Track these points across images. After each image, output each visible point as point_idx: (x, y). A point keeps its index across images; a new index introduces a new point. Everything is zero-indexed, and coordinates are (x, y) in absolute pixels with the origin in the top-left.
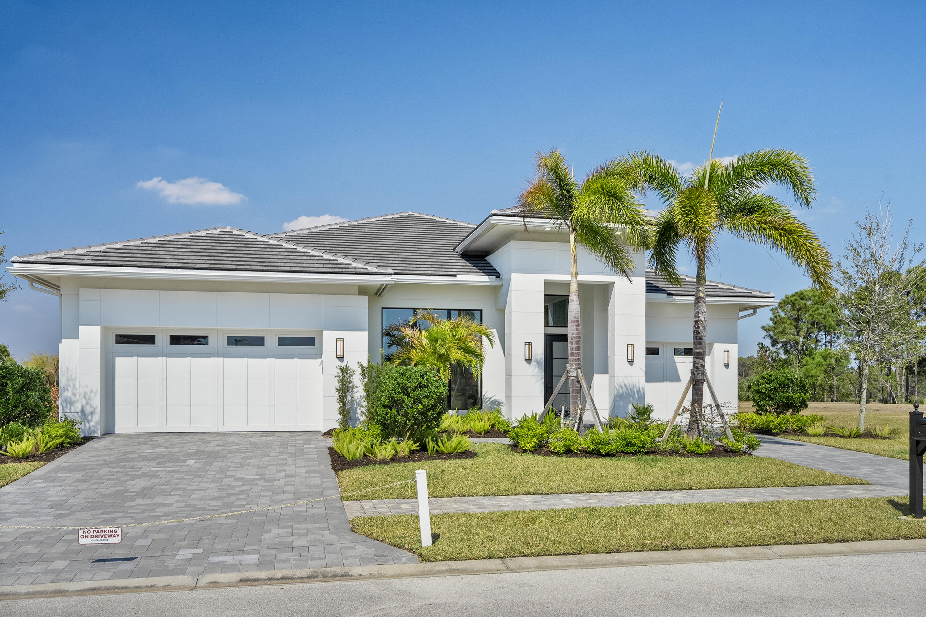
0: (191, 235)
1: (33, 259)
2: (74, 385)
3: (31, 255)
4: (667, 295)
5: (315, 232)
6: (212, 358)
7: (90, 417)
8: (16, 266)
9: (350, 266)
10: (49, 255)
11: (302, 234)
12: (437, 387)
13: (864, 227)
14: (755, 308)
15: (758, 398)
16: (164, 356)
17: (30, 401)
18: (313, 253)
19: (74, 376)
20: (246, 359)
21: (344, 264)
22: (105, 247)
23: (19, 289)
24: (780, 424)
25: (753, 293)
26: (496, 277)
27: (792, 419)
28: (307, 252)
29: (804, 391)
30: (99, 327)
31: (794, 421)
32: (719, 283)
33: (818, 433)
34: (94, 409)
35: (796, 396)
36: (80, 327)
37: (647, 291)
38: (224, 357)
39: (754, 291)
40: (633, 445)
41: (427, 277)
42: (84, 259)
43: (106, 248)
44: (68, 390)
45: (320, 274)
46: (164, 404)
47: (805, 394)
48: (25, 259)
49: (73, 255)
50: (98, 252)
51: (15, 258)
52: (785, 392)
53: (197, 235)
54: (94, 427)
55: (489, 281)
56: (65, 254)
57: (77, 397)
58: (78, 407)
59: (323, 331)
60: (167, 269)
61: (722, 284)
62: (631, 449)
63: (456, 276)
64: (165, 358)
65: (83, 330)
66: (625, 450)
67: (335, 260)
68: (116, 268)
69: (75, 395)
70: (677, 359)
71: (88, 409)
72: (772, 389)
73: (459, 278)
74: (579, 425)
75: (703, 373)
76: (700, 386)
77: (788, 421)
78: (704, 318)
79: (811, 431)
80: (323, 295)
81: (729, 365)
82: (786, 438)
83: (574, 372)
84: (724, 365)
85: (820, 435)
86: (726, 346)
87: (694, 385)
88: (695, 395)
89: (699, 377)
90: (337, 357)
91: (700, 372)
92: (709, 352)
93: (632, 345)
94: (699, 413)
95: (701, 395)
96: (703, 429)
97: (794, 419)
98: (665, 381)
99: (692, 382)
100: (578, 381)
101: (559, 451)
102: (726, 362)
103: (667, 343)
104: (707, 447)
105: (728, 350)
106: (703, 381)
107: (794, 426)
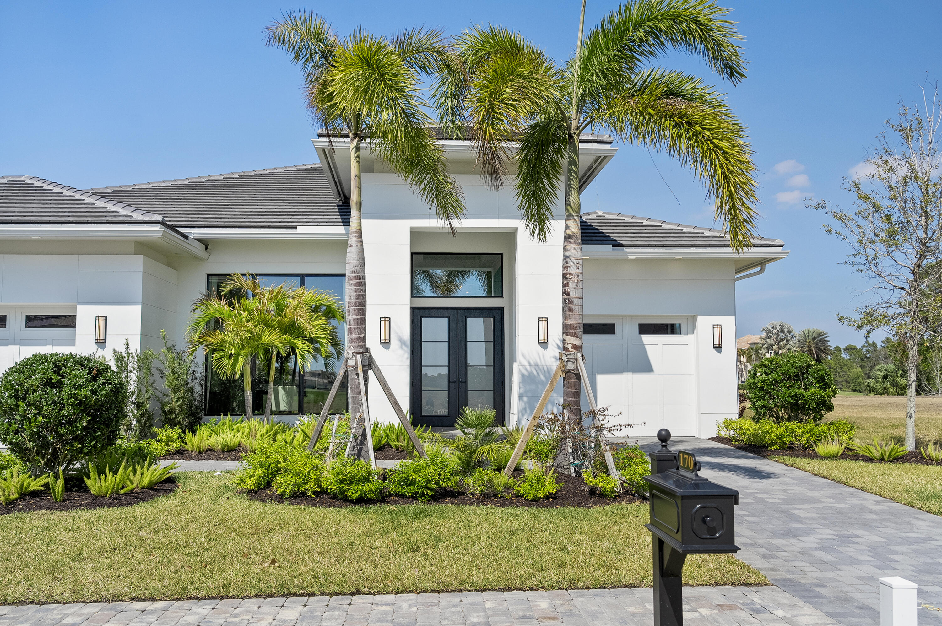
9: (115, 215)
13: (900, 128)
14: (762, 263)
15: (753, 396)
21: (109, 212)
24: (780, 437)
27: (799, 429)
29: (825, 384)
31: (803, 432)
32: (705, 229)
33: (832, 453)
35: (809, 393)
40: (412, 483)
45: (56, 225)
47: (825, 390)
52: (791, 387)
55: (345, 232)
59: (78, 306)
61: (711, 230)
62: (409, 491)
63: (296, 228)
70: (647, 339)
72: (772, 382)
73: (301, 230)
74: (357, 445)
75: (576, 359)
76: (573, 380)
77: (793, 432)
78: (577, 268)
79: (821, 449)
80: (81, 256)
81: (721, 347)
82: (777, 461)
83: (351, 359)
84: (714, 347)
85: (835, 457)
86: (717, 320)
87: (564, 378)
88: (566, 394)
89: (571, 366)
90: (96, 343)
91: (572, 357)
92: (692, 329)
93: (546, 319)
94: (569, 425)
95: (577, 394)
96: (573, 452)
97: (803, 429)
98: (625, 371)
99: (560, 373)
100: (357, 374)
101: (284, 492)
102: (716, 342)
103: (627, 317)
104: (550, 486)
105: (719, 326)
106: (577, 372)
107: (803, 440)
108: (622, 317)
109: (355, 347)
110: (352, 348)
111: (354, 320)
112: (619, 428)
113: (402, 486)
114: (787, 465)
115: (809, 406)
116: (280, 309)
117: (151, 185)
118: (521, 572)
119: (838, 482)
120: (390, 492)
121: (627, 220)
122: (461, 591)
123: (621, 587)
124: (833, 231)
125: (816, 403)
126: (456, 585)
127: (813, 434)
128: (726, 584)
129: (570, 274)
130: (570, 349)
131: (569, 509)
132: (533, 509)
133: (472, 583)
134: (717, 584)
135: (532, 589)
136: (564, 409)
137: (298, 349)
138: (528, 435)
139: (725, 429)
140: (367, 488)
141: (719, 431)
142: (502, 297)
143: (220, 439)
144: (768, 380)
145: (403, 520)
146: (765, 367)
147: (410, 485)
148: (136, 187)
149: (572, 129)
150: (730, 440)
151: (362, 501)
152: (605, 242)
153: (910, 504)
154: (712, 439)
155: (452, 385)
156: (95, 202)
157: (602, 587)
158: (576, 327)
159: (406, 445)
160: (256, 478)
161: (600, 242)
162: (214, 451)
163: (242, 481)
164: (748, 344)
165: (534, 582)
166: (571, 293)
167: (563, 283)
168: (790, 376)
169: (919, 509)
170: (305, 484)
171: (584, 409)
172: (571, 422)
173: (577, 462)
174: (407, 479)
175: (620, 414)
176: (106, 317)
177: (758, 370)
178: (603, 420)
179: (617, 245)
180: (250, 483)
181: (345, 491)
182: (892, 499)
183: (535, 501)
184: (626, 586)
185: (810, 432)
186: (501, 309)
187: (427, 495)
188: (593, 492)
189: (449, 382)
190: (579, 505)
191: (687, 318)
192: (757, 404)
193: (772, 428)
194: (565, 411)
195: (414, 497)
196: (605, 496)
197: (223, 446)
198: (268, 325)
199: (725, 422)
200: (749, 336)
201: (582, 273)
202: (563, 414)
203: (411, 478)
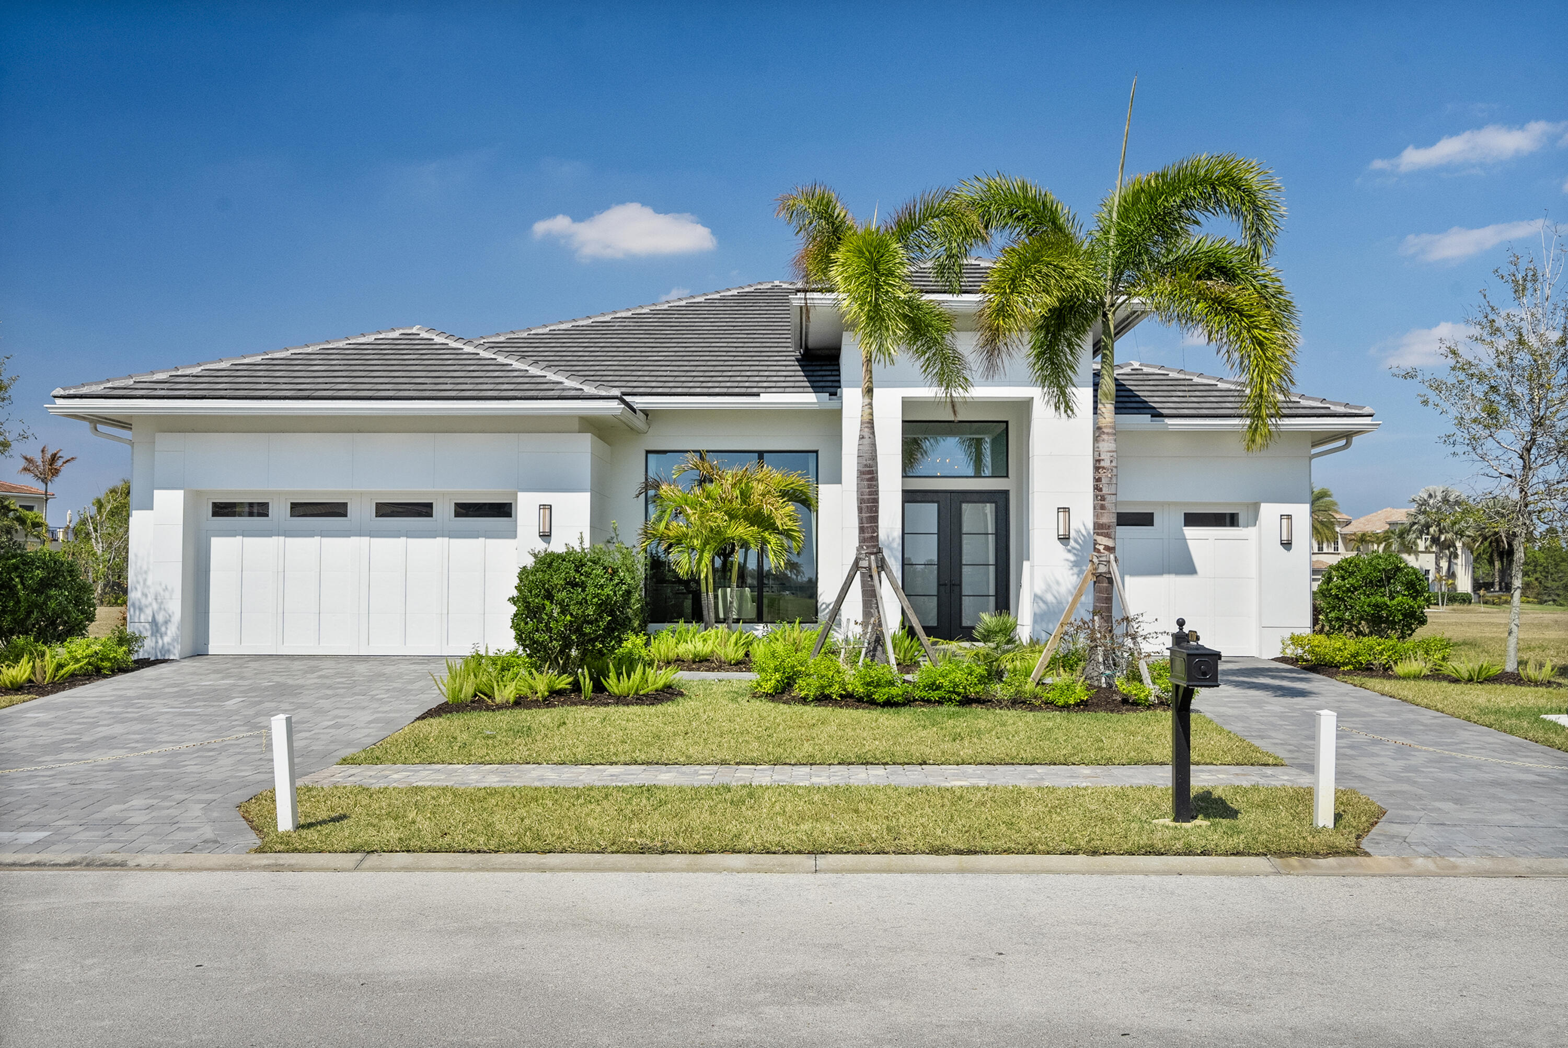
0: (349, 342)
1: (84, 390)
2: (145, 580)
3: (83, 385)
4: (1152, 416)
5: (582, 326)
6: (352, 538)
7: (163, 629)
8: (59, 402)
9: (560, 386)
10: (109, 385)
11: (559, 330)
12: (602, 586)
14: (1348, 435)
16: (282, 536)
17: (51, 604)
18: (517, 365)
19: (145, 567)
20: (405, 539)
21: (553, 383)
22: (202, 368)
23: (32, 438)
24: (1355, 655)
25: (1332, 408)
26: (830, 395)
27: (1380, 644)
28: (507, 365)
30: (182, 492)
31: (1384, 649)
33: (1413, 672)
34: (170, 616)
35: (1395, 602)
36: (156, 492)
37: (1117, 412)
38: (371, 536)
39: (1334, 404)
40: (939, 688)
41: (711, 398)
42: (156, 389)
43: (202, 370)
44: (136, 589)
45: (502, 401)
46: (280, 611)
47: (1415, 599)
48: (72, 392)
49: (146, 382)
50: (186, 376)
51: (59, 391)
53: (358, 342)
54: (168, 644)
55: (816, 401)
56: (135, 382)
57: (150, 599)
58: (147, 616)
59: (519, 493)
60: (269, 401)
62: (935, 695)
63: (759, 395)
64: (282, 539)
65: (160, 496)
66: (925, 696)
67: (542, 376)
68: (197, 400)
69: (146, 596)
70: (1192, 533)
71: (160, 618)
72: (1349, 588)
73: (765, 398)
74: (870, 651)
75: (1109, 562)
76: (1105, 585)
77: (1372, 649)
78: (1111, 461)
79: (1400, 669)
80: (520, 434)
81: (1291, 544)
82: (1346, 682)
83: (864, 559)
84: (1281, 544)
85: (1417, 677)
86: (1286, 508)
87: (1095, 582)
88: (1097, 599)
89: (1102, 569)
90: (540, 536)
91: (1104, 559)
92: (1254, 520)
93: (1066, 510)
94: (1100, 632)
95: (1109, 600)
96: (1104, 661)
97: (1383, 646)
98: (1166, 573)
99: (1090, 576)
100: (871, 576)
101: (807, 695)
102: (1285, 538)
103: (1169, 504)
104: (1080, 693)
105: (1289, 517)
106: (1109, 576)
107: (1384, 659)
108: (1163, 504)
109: (868, 547)
110: (865, 547)
111: (866, 517)
112: (1155, 635)
113: (927, 691)
114: (1355, 685)
115: (1394, 618)
116: (745, 496)
117: (548, 329)
118: (1064, 752)
119: (1406, 701)
120: (914, 697)
121: (1172, 375)
122: (1013, 764)
123: (1153, 764)
124: (1431, 402)
125: (1402, 614)
126: (1007, 759)
127: (1396, 652)
128: (1246, 764)
129: (1103, 468)
130: (1102, 551)
131: (1102, 714)
132: (1065, 713)
133: (1022, 758)
134: (1238, 764)
135: (1074, 764)
136: (1093, 616)
137: (770, 544)
138: (1054, 643)
139: (1291, 646)
140: (894, 691)
141: (1284, 649)
142: (1007, 476)
143: (690, 646)
144: (1344, 585)
145: (939, 719)
146: (1343, 570)
147: (935, 690)
148: (532, 332)
149: (1107, 305)
150: (1297, 660)
151: (889, 703)
152: (1142, 411)
153: (1468, 719)
154: (1276, 660)
155: (942, 588)
156: (528, 368)
157: (1136, 764)
158: (1109, 526)
159: (902, 658)
160: (773, 681)
161: (1136, 411)
162: (683, 661)
163: (759, 684)
164: (1387, 523)
165: (1076, 759)
166: (1104, 489)
167: (1094, 478)
168: (1371, 581)
169: (1475, 722)
170: (830, 686)
171: (1116, 615)
172: (1102, 630)
173: (1108, 672)
174: (934, 683)
175: (1156, 620)
176: (551, 506)
177: (1334, 573)
178: (1137, 628)
179: (1156, 415)
180: (768, 687)
181: (872, 693)
182: (1452, 715)
183: (1066, 707)
184: (1157, 764)
185: (1392, 650)
186: (1006, 493)
187: (954, 699)
188: (1125, 701)
189: (939, 585)
190: (1112, 711)
191: (1248, 505)
192: (1330, 616)
193: (1345, 644)
194: (1096, 618)
195: (940, 702)
196: (1138, 705)
197: (695, 656)
198: (732, 516)
199: (1292, 638)
200: (1389, 509)
201: (1116, 467)
202: (1093, 621)
203: (938, 682)
